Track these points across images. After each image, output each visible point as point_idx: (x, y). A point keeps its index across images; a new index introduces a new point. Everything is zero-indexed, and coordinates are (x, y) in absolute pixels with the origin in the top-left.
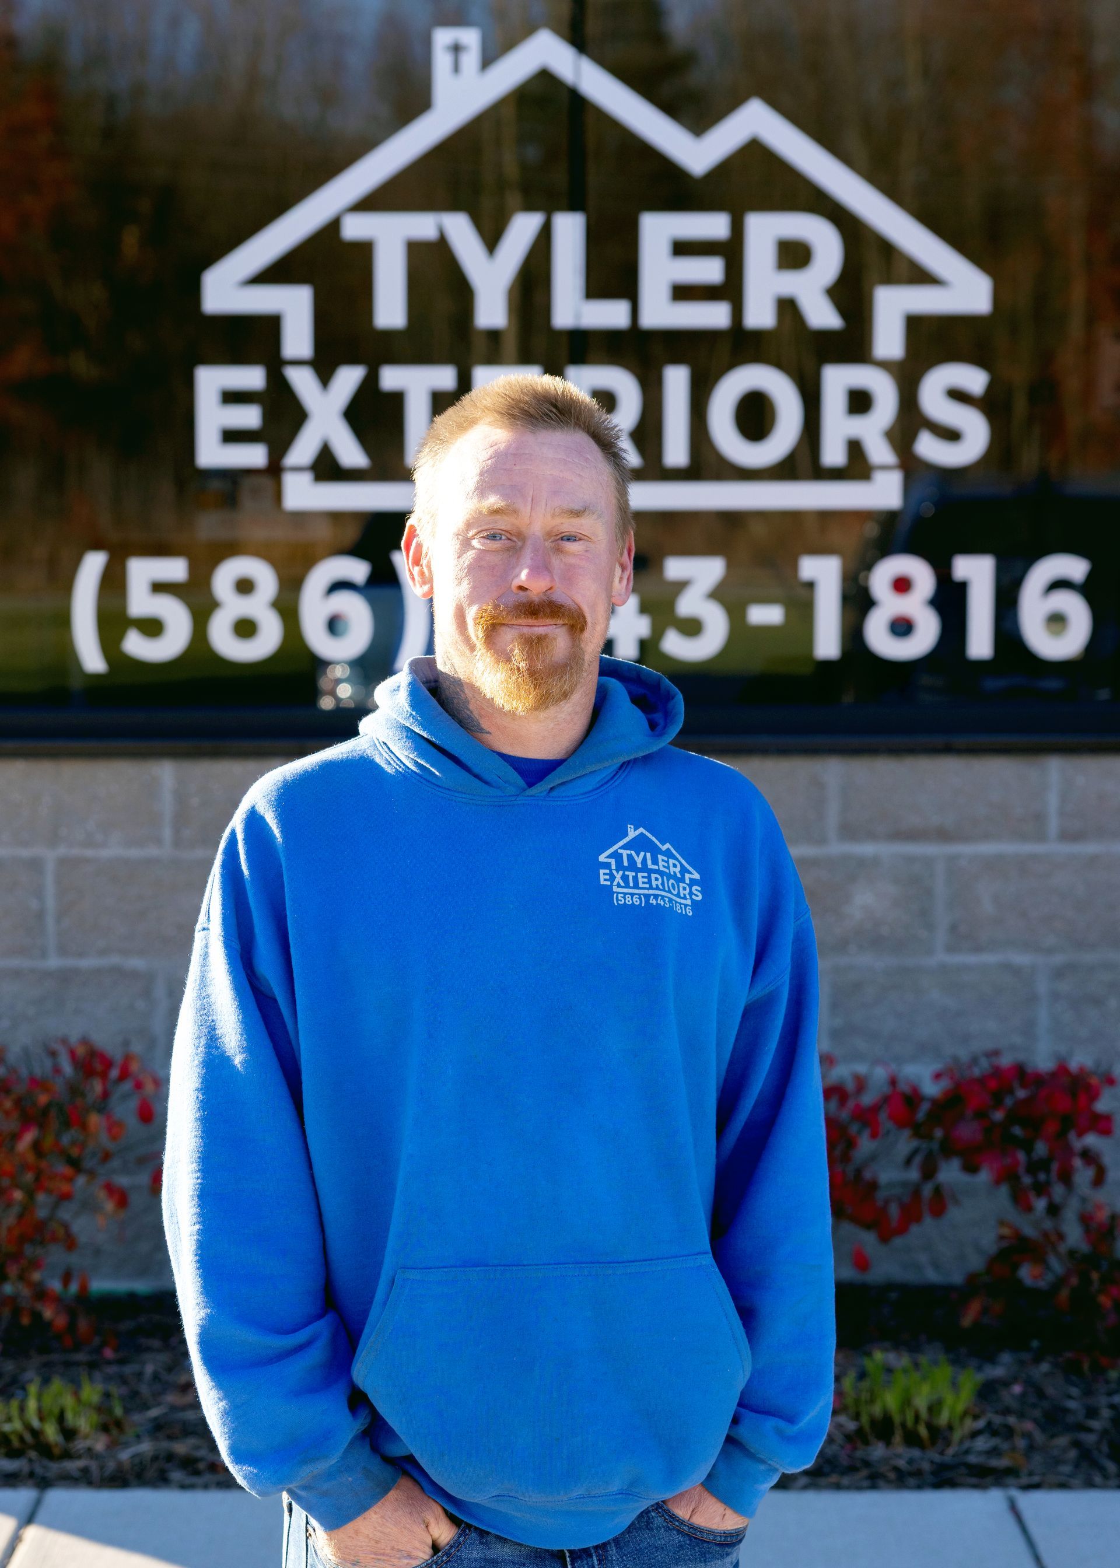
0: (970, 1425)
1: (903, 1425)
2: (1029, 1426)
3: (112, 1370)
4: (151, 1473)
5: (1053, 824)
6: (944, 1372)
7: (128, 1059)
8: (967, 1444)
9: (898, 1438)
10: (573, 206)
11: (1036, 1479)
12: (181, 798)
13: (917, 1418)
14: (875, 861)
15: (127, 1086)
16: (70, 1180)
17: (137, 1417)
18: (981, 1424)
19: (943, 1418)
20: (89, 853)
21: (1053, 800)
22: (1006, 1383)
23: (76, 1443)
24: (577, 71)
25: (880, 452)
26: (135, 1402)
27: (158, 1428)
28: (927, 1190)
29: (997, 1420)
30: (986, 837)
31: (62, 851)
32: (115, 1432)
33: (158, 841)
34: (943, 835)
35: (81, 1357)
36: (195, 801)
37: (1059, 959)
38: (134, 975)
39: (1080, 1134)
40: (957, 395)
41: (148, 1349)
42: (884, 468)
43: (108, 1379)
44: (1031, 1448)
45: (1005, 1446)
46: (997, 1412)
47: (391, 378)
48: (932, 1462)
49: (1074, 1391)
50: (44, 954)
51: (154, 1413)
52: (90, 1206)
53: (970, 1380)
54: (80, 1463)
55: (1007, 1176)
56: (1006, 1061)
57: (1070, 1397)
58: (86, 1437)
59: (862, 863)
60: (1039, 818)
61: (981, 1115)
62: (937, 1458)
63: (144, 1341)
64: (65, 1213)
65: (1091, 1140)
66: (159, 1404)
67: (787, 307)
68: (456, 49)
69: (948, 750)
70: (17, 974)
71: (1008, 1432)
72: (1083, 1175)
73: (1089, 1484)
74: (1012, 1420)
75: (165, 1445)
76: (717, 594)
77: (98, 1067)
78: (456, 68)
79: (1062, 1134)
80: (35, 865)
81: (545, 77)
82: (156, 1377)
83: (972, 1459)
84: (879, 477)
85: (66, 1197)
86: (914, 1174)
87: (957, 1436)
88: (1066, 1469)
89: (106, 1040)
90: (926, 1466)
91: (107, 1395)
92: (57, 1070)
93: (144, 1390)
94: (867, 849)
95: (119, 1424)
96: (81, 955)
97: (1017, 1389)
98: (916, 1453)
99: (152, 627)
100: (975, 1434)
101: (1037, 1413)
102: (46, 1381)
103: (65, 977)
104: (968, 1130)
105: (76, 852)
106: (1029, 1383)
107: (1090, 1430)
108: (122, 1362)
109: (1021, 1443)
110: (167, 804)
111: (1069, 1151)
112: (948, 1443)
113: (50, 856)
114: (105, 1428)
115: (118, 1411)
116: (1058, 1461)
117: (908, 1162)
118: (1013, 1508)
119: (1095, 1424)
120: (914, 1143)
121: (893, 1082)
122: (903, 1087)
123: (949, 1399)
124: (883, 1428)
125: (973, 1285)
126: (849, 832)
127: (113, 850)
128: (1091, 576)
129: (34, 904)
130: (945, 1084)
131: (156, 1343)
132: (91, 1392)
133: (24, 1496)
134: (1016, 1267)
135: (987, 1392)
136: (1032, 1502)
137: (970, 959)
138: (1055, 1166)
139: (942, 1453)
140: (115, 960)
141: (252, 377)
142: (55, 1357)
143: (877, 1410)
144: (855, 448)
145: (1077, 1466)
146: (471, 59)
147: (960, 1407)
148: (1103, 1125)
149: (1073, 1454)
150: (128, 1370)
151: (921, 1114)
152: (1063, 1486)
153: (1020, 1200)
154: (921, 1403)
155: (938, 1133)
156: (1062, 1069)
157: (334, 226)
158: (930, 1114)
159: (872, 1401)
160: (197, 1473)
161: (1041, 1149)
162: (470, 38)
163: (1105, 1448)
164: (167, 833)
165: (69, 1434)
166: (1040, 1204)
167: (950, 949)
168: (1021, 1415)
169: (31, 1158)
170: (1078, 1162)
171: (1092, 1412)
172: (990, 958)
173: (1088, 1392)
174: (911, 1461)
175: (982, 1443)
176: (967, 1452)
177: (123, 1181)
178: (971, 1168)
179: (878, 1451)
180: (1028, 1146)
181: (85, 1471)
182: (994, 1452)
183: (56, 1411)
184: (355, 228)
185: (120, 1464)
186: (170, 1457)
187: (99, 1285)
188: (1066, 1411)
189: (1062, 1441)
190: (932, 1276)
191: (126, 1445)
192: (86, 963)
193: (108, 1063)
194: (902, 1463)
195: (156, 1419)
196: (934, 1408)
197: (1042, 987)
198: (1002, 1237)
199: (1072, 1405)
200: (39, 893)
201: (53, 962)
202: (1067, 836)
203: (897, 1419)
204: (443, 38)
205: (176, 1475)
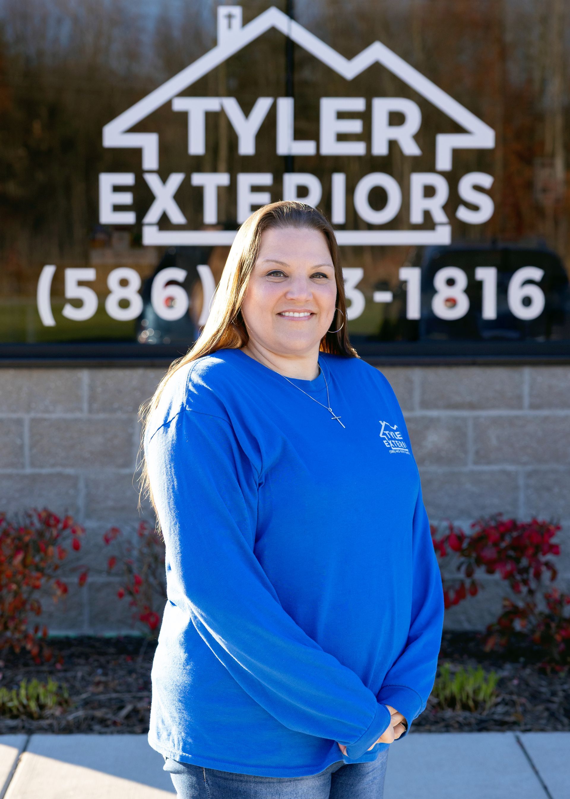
0: (494, 700)
1: (461, 700)
2: (523, 700)
3: (61, 675)
4: (84, 726)
5: (526, 401)
6: (481, 673)
7: (67, 518)
8: (493, 710)
9: (458, 706)
10: (287, 94)
11: (529, 727)
12: (92, 388)
13: (468, 697)
14: (438, 419)
15: (68, 532)
16: (38, 579)
17: (75, 698)
18: (499, 699)
19: (481, 697)
20: (46, 416)
21: (526, 389)
22: (511, 679)
23: (46, 711)
24: (290, 28)
25: (439, 216)
26: (74, 691)
27: (86, 703)
28: (468, 583)
29: (507, 697)
30: (493, 407)
31: (32, 415)
32: (65, 705)
33: (81, 410)
34: (472, 406)
35: (45, 668)
36: (99, 390)
37: (529, 468)
38: (68, 477)
39: (544, 554)
40: (478, 188)
41: (79, 664)
42: (442, 224)
43: (59, 679)
44: (525, 712)
45: (512, 710)
46: (507, 693)
47: (197, 179)
48: (476, 719)
49: (544, 683)
50: (23, 466)
51: (84, 696)
52: (48, 593)
53: (494, 677)
54: (48, 722)
55: (508, 576)
56: (505, 519)
57: (541, 686)
58: (51, 708)
59: (432, 420)
60: (519, 398)
61: (496, 544)
62: (479, 717)
63: (76, 660)
64: (36, 595)
65: (549, 557)
66: (86, 692)
67: (393, 144)
68: (230, 17)
69: (474, 364)
70: (9, 477)
71: (513, 704)
72: (546, 575)
73: (555, 729)
74: (515, 697)
75: (90, 712)
76: (359, 287)
77: (52, 522)
78: (230, 26)
79: (535, 555)
80: (19, 422)
81: (273, 31)
82: (83, 678)
83: (496, 717)
84: (439, 229)
85: (36, 587)
86: (461, 575)
87: (488, 705)
88: (543, 722)
89: (56, 509)
90: (473, 721)
91: (60, 688)
92: (32, 524)
93: (78, 684)
94: (434, 413)
95: (66, 702)
96: (42, 467)
97: (515, 682)
98: (467, 714)
99: (78, 303)
100: (497, 705)
101: (527, 694)
102: (29, 681)
103: (34, 478)
104: (490, 552)
105: (39, 415)
106: (521, 679)
107: (553, 702)
108: (65, 671)
109: (520, 709)
110: (85, 392)
111: (539, 563)
112: (483, 709)
113: (26, 417)
114: (60, 704)
115: (66, 695)
116: (538, 718)
117: (459, 568)
118: (519, 741)
119: (556, 699)
120: (462, 559)
121: (451, 528)
122: (456, 532)
123: (484, 687)
124: (451, 702)
125: (490, 631)
126: (425, 405)
127: (58, 414)
128: (544, 278)
129: (18, 442)
130: (477, 529)
131: (82, 661)
132: (52, 685)
133: (21, 738)
134: (512, 621)
135: (501, 683)
136: (528, 738)
137: (486, 468)
138: (532, 571)
139: (481, 714)
140: (58, 469)
141: (128, 179)
142: (32, 668)
143: (447, 692)
144: (427, 214)
145: (548, 720)
146: (237, 21)
147: (489, 691)
148: (555, 550)
149: (546, 714)
150: (69, 674)
151: (465, 545)
152: (542, 730)
153: (515, 587)
154: (469, 689)
155: (474, 555)
156: (535, 522)
157: (168, 104)
158: (470, 544)
159: (444, 688)
160: (107, 726)
161: (524, 562)
162: (237, 11)
163: (562, 711)
164: (85, 406)
165: (42, 707)
166: (524, 589)
167: (476, 463)
168: (519, 695)
169: (21, 568)
170: (544, 569)
171: (554, 694)
172: (495, 468)
173: (550, 684)
174: (465, 718)
175: (500, 709)
176: (493, 713)
177: (64, 580)
178: (490, 571)
179: (448, 713)
180: (517, 560)
181: (51, 725)
182: (507, 713)
183: (35, 695)
184: (179, 105)
185: (68, 722)
186: (93, 718)
187: (54, 633)
188: (540, 693)
189: (540, 708)
190: (467, 626)
191: (71, 713)
192: (45, 471)
193: (57, 521)
194: (461, 719)
195: (85, 699)
196: (476, 691)
197: (521, 482)
198: (505, 606)
199: (543, 690)
200: (21, 436)
201: (28, 471)
202: (533, 407)
203: (458, 697)
204: (223, 11)
205: (97, 727)
